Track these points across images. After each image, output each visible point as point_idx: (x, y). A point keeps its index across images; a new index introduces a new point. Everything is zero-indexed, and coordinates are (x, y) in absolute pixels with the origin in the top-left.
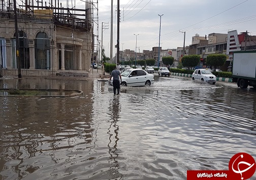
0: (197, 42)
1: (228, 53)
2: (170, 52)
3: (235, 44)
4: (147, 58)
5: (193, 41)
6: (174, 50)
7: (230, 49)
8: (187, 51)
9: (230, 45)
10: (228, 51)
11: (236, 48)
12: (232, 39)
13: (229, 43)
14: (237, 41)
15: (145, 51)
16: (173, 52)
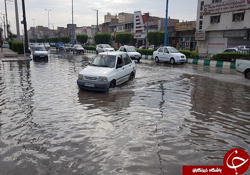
0: (109, 21)
1: (135, 32)
2: (85, 29)
3: (140, 24)
4: (62, 35)
5: (105, 19)
6: (89, 28)
7: (137, 27)
8: (101, 29)
9: (136, 24)
10: (135, 29)
11: (140, 27)
12: (138, 19)
13: (135, 22)
14: (141, 21)
15: (59, 28)
16: (88, 30)
